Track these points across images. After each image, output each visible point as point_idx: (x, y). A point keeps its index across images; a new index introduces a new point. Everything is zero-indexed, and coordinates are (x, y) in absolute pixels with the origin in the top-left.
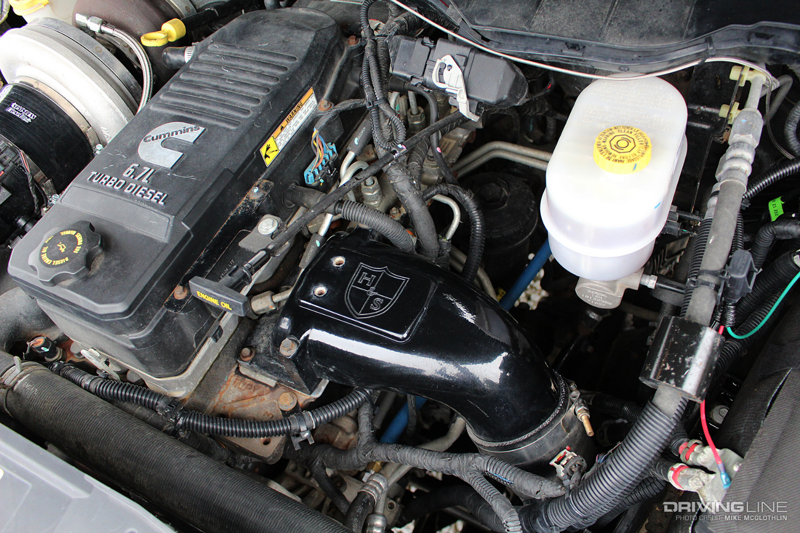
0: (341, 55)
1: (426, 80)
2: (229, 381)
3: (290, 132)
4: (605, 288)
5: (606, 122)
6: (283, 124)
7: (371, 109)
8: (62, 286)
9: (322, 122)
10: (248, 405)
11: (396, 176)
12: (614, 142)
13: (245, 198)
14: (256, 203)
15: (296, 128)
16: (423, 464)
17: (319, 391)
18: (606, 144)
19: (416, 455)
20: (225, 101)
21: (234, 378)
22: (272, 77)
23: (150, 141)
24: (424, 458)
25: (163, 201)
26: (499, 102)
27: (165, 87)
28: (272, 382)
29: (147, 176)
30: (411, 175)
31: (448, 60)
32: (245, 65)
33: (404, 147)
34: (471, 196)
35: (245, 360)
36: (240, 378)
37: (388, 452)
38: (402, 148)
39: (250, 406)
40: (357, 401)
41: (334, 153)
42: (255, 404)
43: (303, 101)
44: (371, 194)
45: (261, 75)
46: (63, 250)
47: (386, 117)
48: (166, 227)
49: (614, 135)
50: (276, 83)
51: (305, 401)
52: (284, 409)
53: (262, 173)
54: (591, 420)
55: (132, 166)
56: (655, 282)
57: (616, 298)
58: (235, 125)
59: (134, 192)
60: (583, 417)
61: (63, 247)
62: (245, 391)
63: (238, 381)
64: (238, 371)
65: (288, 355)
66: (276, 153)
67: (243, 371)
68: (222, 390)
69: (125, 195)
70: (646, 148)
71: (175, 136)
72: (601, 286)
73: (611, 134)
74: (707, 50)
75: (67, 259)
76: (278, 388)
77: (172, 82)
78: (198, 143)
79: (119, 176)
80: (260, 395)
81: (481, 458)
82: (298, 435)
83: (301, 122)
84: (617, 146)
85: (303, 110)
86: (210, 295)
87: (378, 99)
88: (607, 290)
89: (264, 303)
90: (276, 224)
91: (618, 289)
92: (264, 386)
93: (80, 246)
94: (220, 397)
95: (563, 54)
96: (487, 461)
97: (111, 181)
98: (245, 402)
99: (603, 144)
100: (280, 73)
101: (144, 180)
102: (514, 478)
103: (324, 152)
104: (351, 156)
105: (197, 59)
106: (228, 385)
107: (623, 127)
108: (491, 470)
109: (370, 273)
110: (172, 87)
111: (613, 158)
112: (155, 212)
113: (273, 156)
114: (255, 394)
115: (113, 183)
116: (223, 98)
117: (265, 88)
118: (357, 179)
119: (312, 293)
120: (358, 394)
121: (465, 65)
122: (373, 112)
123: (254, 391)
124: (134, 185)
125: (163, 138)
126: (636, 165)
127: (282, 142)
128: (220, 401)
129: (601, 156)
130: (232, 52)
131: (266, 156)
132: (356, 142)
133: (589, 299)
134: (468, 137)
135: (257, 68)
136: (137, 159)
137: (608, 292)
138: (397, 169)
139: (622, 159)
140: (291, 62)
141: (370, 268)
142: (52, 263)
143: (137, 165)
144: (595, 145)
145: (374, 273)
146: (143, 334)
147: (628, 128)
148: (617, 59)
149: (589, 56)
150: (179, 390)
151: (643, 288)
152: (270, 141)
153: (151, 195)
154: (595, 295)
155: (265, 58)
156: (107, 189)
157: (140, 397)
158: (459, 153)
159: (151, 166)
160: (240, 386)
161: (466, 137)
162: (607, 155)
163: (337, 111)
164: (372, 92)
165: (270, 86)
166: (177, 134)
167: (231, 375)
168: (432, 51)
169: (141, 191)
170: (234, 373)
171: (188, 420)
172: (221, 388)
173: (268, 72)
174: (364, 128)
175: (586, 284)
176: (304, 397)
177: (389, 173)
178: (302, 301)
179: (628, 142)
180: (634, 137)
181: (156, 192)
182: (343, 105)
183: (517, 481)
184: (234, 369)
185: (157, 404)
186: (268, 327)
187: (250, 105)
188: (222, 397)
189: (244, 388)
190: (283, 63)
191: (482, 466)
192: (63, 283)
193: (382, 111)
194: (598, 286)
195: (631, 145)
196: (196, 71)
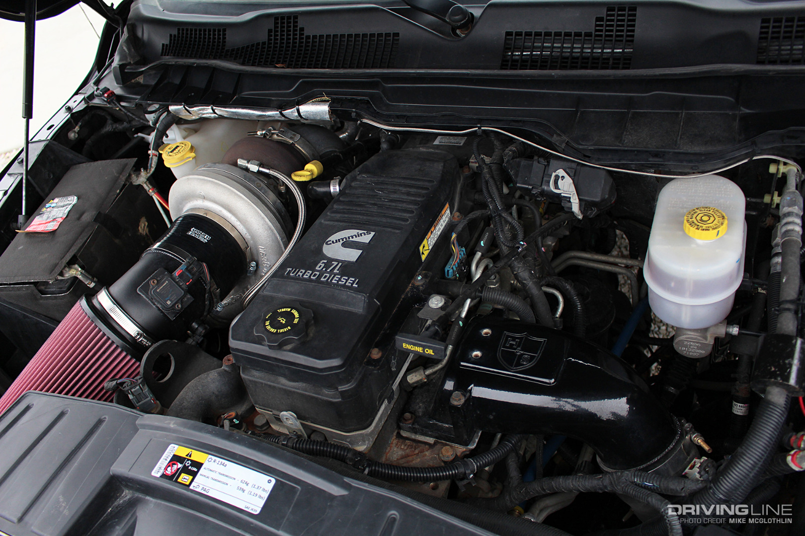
0: (460, 180)
1: (544, 189)
2: (392, 443)
3: (436, 236)
4: (698, 338)
5: (686, 208)
6: (432, 229)
7: (495, 216)
8: (285, 351)
9: (460, 228)
10: (412, 461)
11: (519, 267)
12: (698, 218)
13: (410, 285)
14: (421, 288)
15: (439, 233)
16: (577, 486)
17: (474, 442)
18: (693, 220)
19: (570, 481)
20: (385, 213)
21: (395, 442)
22: (419, 195)
23: (331, 244)
24: (578, 481)
25: (356, 284)
26: (603, 200)
27: (329, 206)
28: (431, 440)
29: (337, 268)
30: (529, 267)
31: (561, 172)
32: (393, 188)
33: (525, 244)
34: (571, 285)
35: (407, 422)
36: (401, 441)
37: (544, 483)
38: (524, 245)
39: (414, 462)
40: (506, 450)
41: (464, 254)
42: (419, 460)
43: (443, 212)
44: (494, 286)
45: (408, 194)
46: (284, 322)
47: (507, 222)
48: (363, 302)
49: (697, 213)
50: (423, 199)
51: (462, 453)
52: (446, 459)
53: (420, 267)
54: (706, 442)
55: (322, 262)
56: (738, 329)
57: (709, 345)
58: (399, 229)
59: (330, 279)
60: (699, 441)
61: (283, 320)
62: (407, 451)
63: (399, 443)
64: (399, 436)
65: (459, 404)
66: (428, 251)
67: (404, 434)
68: (387, 451)
69: (322, 282)
70: (723, 219)
71: (351, 239)
72: (696, 337)
73: (695, 213)
74: (754, 149)
75: (289, 328)
76: (437, 445)
77: (334, 203)
78: (372, 243)
79: (314, 270)
80: (422, 451)
81: (627, 472)
82: (462, 479)
83: (442, 228)
84: (701, 220)
85: (443, 220)
86: (415, 345)
87: (500, 209)
88: (701, 339)
89: (418, 376)
90: (444, 300)
91: (709, 338)
92: (423, 445)
93: (297, 318)
94: (386, 457)
95: (650, 161)
96: (633, 474)
97: (307, 274)
98: (410, 458)
99: (691, 220)
100: (424, 192)
101: (336, 271)
102: (660, 482)
103: (458, 252)
104: (479, 255)
105: (350, 186)
106: (391, 447)
107: (703, 208)
108: (638, 480)
109: (514, 339)
110: (335, 206)
111: (701, 228)
112: (351, 292)
113: (426, 253)
114: (417, 452)
115: (309, 274)
116: (383, 211)
117: (414, 203)
118: (496, 267)
119: (470, 356)
120: (506, 444)
121: (574, 176)
122: (497, 218)
123: (415, 449)
124: (328, 275)
125: (341, 242)
126: (718, 231)
127: (431, 243)
128: (387, 460)
129: (691, 228)
130: (379, 179)
131: (423, 253)
132: (482, 245)
133: (685, 350)
134: (555, 244)
135: (404, 190)
136: (325, 257)
137: (701, 340)
138: (519, 262)
139: (707, 228)
140: (431, 184)
141: (511, 334)
142: (277, 331)
143: (326, 261)
144: (685, 221)
145: (518, 338)
146: (350, 386)
147: (706, 208)
148: (690, 161)
149: (669, 161)
150: (361, 445)
151: (728, 334)
152: (425, 242)
153: (345, 281)
154: (691, 345)
155: (408, 182)
156: (305, 280)
157: (332, 450)
158: (551, 257)
159: (338, 261)
160: (402, 447)
161: (553, 244)
162: (696, 227)
163: (470, 219)
164: (494, 204)
165: (419, 201)
166: (353, 238)
167: (393, 438)
168: (547, 168)
169: (335, 278)
170: (395, 437)
171: (373, 468)
172: (386, 449)
173: (414, 192)
174: (487, 233)
175: (683, 337)
176: (460, 450)
177: (512, 265)
178: (462, 363)
179: (709, 217)
180: (713, 213)
181: (348, 279)
182: (473, 214)
183: (663, 484)
184: (395, 434)
185: (347, 455)
186: (422, 396)
187: (407, 215)
188: (388, 457)
189: (405, 448)
190: (424, 185)
191: (630, 478)
192: (285, 348)
193: (504, 217)
194: (693, 336)
195: (712, 219)
196: (353, 194)
